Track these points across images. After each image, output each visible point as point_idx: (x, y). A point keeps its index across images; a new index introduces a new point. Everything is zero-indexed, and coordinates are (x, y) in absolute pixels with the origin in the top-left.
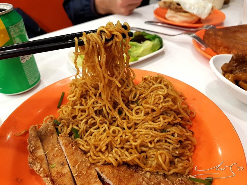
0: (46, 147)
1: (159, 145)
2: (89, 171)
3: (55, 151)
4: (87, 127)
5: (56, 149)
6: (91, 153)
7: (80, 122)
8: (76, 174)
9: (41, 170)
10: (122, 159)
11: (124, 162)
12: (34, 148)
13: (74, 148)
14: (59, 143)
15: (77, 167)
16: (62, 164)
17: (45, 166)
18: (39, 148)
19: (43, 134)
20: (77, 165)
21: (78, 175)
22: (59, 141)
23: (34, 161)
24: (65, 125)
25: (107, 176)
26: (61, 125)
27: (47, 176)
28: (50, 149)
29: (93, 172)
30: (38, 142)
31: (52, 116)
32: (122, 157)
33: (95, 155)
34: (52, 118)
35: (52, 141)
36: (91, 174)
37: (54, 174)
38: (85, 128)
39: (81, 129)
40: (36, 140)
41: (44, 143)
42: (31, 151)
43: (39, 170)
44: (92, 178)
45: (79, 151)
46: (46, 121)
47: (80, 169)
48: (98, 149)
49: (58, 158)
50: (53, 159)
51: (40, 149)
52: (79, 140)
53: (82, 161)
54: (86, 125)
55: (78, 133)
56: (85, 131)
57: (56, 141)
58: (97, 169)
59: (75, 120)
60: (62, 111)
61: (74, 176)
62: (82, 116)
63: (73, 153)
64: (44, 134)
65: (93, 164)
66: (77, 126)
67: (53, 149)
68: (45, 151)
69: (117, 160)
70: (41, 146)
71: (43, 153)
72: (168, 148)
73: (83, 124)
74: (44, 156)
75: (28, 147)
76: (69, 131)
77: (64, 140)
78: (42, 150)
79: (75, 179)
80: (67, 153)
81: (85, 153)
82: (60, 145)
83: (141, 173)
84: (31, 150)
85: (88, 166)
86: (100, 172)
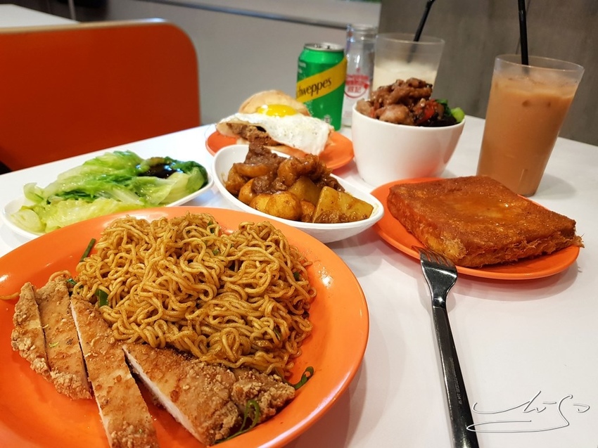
0: (46, 319)
1: (234, 328)
2: (111, 351)
3: (61, 324)
4: (123, 290)
5: (63, 320)
6: (118, 324)
7: (113, 281)
8: (89, 354)
9: (32, 348)
10: (165, 338)
11: (167, 343)
12: (24, 316)
13: (92, 315)
14: (69, 312)
15: (92, 344)
16: (71, 342)
17: (39, 343)
18: (33, 317)
19: (44, 297)
20: (93, 341)
21: (92, 355)
22: (70, 309)
23: (21, 336)
24: (86, 284)
25: (136, 357)
26: (78, 284)
27: (40, 357)
28: (53, 321)
29: (118, 352)
30: (33, 309)
31: (66, 272)
32: (168, 335)
33: (125, 328)
34: (65, 276)
35: (58, 309)
36: (114, 355)
37: (52, 354)
38: (119, 291)
39: (112, 293)
40: (31, 304)
41: (44, 312)
42: (18, 322)
43: (29, 349)
44: (114, 362)
45: (101, 321)
46: (53, 280)
47: (98, 347)
48: (132, 319)
49: (65, 334)
50: (56, 336)
51: (35, 319)
52: (106, 309)
53: (102, 336)
54: (122, 287)
55: (106, 299)
56: (118, 296)
57: (66, 307)
58: (125, 347)
59: (105, 279)
60: (85, 266)
61: (86, 356)
62: (117, 272)
63: (89, 324)
64: (47, 298)
65: (120, 340)
66: (108, 287)
67: (58, 322)
68: (43, 324)
69: (157, 337)
70: (38, 316)
71: (39, 326)
72: (248, 334)
73: (116, 285)
74: (41, 331)
75: (15, 315)
76: (90, 295)
77: (79, 303)
78: (38, 321)
79: (86, 362)
80: (80, 322)
81: (110, 324)
82: (71, 315)
83: (194, 361)
84: (20, 320)
85: (111, 342)
86: (127, 353)
